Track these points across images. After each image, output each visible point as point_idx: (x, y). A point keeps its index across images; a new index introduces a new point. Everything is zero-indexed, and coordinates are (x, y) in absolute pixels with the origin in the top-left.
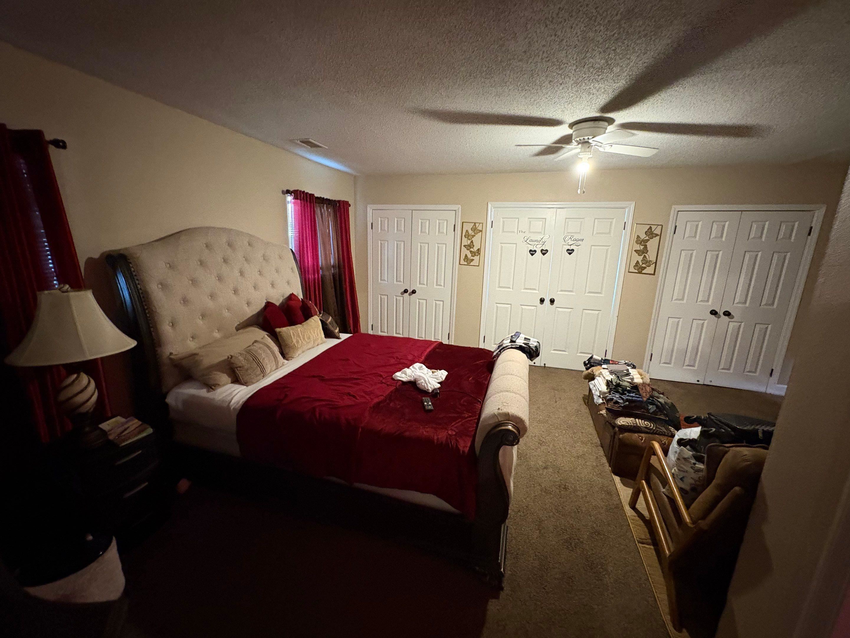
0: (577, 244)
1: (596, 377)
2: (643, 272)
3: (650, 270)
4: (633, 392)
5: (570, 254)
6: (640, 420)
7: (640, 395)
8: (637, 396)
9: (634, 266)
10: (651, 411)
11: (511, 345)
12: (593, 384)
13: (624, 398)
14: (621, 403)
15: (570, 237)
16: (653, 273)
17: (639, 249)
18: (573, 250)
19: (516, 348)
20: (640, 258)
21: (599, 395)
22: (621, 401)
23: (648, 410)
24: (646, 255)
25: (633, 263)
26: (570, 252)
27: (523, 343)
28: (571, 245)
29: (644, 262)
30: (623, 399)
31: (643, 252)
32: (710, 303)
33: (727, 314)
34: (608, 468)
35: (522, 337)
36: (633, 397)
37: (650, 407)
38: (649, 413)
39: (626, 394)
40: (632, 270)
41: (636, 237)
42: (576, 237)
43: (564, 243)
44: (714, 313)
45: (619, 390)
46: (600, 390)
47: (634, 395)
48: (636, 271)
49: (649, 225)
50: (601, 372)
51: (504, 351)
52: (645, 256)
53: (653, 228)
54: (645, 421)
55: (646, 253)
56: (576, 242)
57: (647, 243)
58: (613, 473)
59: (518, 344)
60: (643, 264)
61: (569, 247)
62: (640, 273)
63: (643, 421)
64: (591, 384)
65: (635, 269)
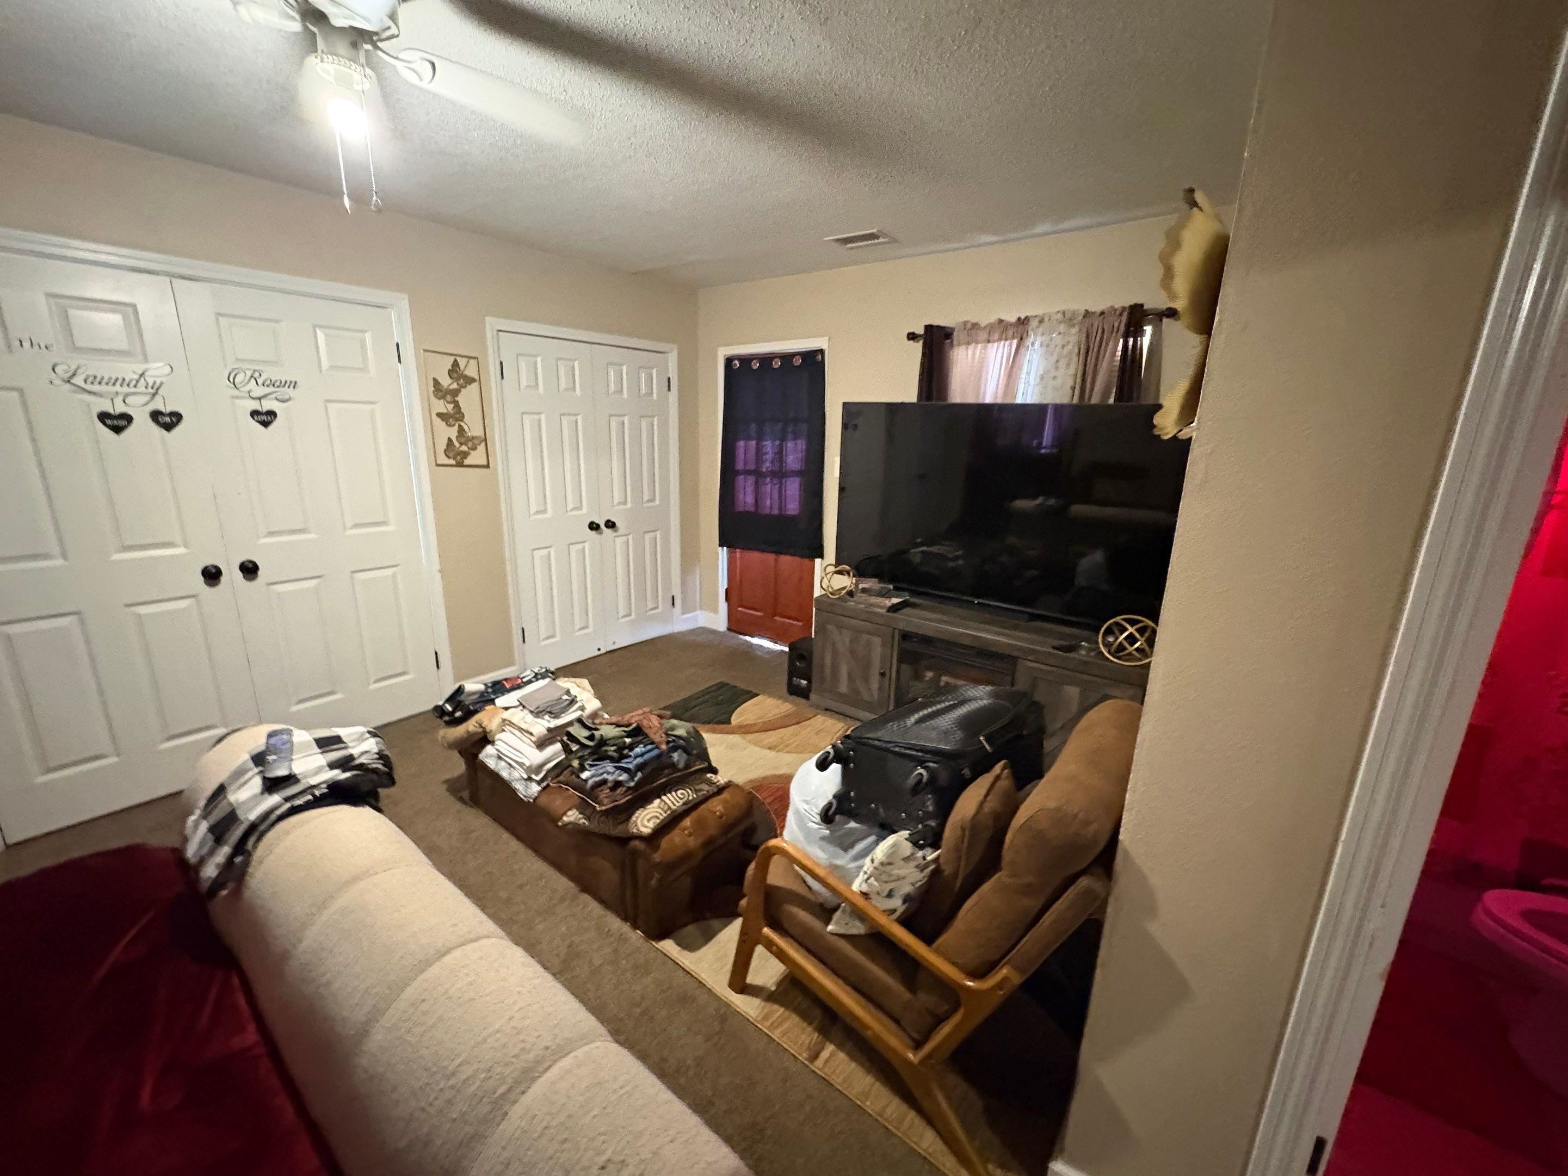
0: (280, 397)
1: (495, 734)
2: (466, 462)
3: (476, 457)
4: (639, 743)
5: (266, 424)
6: (669, 795)
7: (653, 743)
8: (649, 747)
9: (445, 451)
10: (681, 765)
11: (287, 799)
12: (491, 756)
13: (631, 766)
14: (627, 782)
15: (249, 373)
16: (485, 463)
17: (445, 411)
18: (272, 414)
19: (318, 802)
20: (453, 432)
21: (525, 776)
22: (624, 777)
23: (673, 766)
24: (462, 424)
25: (442, 445)
26: (264, 418)
27: (332, 766)
28: (260, 399)
29: (463, 440)
30: (626, 770)
31: (454, 417)
32: (585, 511)
33: (611, 525)
34: (636, 936)
35: (304, 745)
36: (642, 755)
37: (676, 756)
38: (679, 770)
39: (628, 756)
40: (443, 459)
41: (431, 383)
42: (271, 373)
43: (236, 392)
44: (594, 527)
45: (610, 753)
46: (528, 763)
47: (643, 749)
48: (452, 462)
49: (451, 355)
50: (504, 720)
51: (259, 839)
52: (460, 426)
53: (462, 362)
54: (676, 791)
55: (462, 421)
56: (271, 389)
57: (457, 396)
58: (653, 940)
59: (313, 781)
60: (461, 444)
61: (255, 405)
62: (460, 465)
63: (674, 793)
64: (487, 756)
65: (449, 458)
